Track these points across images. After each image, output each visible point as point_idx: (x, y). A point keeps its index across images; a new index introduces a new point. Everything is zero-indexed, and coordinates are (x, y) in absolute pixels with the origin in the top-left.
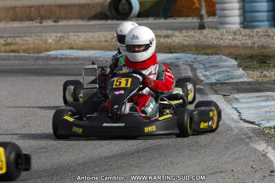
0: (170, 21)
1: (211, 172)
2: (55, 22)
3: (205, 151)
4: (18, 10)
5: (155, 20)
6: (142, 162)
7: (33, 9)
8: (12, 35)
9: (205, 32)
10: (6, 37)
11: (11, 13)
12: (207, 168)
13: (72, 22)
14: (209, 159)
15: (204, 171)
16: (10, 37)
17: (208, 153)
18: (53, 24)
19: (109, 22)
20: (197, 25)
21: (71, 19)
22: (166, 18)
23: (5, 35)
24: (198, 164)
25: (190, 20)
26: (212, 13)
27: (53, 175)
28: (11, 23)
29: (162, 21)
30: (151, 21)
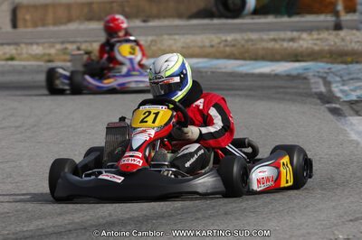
0: (296, 19)
1: (351, 218)
2: (144, 21)
3: (343, 190)
4: (95, 6)
5: (276, 17)
6: (259, 206)
7: (115, 5)
8: (88, 39)
9: (342, 33)
10: (80, 42)
11: (86, 10)
12: (345, 213)
13: (166, 22)
14: (348, 201)
15: (340, 216)
16: (86, 42)
17: (346, 193)
18: (142, 24)
19: (216, 21)
20: (332, 24)
21: (165, 17)
22: (290, 15)
23: (79, 39)
24: (334, 208)
25: (322, 18)
26: (351, 9)
27: (142, 223)
28: (87, 23)
29: (285, 19)
30: (270, 19)
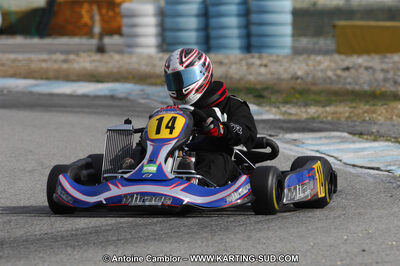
0: (48, 41)
5: (26, 38)
20: (94, 47)
22: (42, 36)
25: (76, 40)
29: (36, 41)
30: (19, 40)
